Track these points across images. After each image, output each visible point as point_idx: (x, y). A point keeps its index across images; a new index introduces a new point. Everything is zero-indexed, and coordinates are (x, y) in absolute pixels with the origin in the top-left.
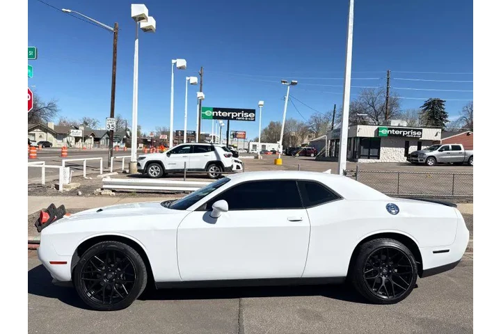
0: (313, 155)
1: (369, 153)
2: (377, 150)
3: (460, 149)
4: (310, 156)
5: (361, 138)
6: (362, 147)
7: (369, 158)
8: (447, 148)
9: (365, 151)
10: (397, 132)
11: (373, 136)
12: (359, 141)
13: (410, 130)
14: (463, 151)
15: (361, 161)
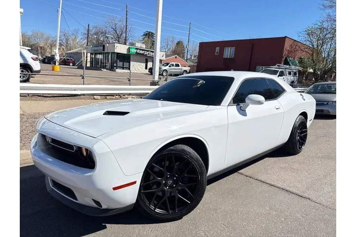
0: (71, 64)
1: (123, 66)
2: (128, 64)
3: (179, 66)
4: (69, 65)
5: (118, 53)
6: (118, 61)
7: (123, 69)
8: (173, 65)
9: (120, 64)
10: (142, 52)
11: (126, 53)
12: (115, 55)
13: (149, 51)
14: (180, 67)
15: (118, 70)
